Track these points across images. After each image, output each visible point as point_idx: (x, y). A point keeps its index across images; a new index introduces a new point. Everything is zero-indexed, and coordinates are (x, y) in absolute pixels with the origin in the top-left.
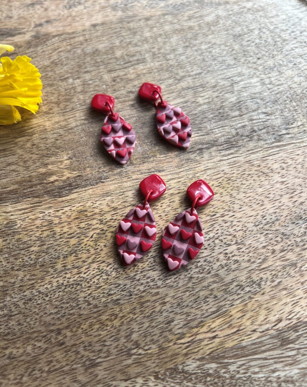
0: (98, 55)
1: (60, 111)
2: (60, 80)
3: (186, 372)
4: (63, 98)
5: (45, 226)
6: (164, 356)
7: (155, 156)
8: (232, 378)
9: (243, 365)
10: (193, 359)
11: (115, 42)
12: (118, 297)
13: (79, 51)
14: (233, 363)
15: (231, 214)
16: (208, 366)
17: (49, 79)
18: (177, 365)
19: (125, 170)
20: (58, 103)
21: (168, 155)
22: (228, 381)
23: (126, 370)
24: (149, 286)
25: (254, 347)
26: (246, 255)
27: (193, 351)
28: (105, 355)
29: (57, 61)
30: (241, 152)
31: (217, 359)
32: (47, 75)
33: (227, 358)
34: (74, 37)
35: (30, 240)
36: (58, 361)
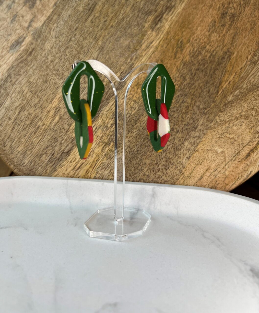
0: (72, 17)
1: (84, 55)
2: (68, 42)
3: (230, 101)
4: (79, 49)
5: (129, 102)
6: (217, 103)
7: (143, 39)
8: (247, 89)
9: (247, 82)
10: (229, 95)
11: (73, 5)
12: (182, 100)
13: (62, 23)
14: (243, 85)
15: (195, 35)
16: (236, 93)
17: (63, 46)
18: (225, 102)
19: (137, 55)
20: (79, 53)
21: (148, 34)
22: (247, 92)
23: (209, 119)
24: (190, 87)
25: (246, 74)
26: (215, 46)
27: (226, 93)
28: (197, 121)
29: (57, 35)
30: (177, 7)
31: (236, 88)
32: (60, 45)
33: (240, 85)
34: (52, 18)
35: (129, 111)
36: (182, 138)
